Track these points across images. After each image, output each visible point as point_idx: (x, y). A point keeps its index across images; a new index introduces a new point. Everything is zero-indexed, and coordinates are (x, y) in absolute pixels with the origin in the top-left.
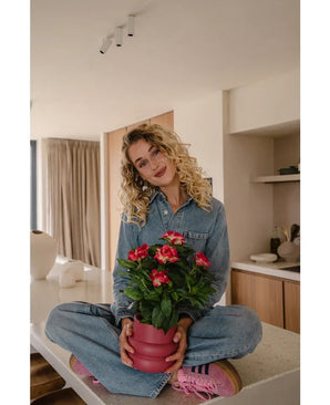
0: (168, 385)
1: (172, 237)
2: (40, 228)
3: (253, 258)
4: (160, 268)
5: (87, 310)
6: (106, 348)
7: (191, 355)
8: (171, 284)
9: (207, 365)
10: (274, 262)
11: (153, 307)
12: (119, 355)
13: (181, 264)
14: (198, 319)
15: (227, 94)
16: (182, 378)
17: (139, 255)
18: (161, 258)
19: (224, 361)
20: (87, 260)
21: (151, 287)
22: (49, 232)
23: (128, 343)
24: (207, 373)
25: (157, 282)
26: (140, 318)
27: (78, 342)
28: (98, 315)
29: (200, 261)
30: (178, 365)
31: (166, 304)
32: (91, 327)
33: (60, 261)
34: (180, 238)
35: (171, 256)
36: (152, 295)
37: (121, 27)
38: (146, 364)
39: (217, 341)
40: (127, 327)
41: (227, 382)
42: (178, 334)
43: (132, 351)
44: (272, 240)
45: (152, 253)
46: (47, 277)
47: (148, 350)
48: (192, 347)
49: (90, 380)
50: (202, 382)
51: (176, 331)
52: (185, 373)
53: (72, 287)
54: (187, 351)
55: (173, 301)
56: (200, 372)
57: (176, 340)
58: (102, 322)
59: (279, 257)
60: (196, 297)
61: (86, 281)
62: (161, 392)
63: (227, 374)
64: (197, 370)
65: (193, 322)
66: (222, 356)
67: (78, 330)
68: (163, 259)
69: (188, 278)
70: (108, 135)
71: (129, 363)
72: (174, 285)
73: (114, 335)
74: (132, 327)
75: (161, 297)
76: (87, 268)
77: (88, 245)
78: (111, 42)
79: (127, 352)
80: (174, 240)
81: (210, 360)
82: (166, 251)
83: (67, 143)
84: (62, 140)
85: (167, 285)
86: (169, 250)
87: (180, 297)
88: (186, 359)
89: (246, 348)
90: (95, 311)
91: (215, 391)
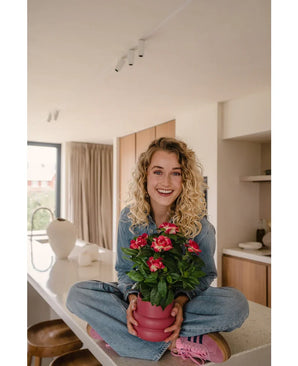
0: (168, 351)
1: (167, 228)
2: (63, 216)
3: (241, 245)
4: (155, 255)
5: (100, 287)
6: (116, 319)
7: (187, 327)
8: (165, 270)
9: (201, 337)
10: (260, 250)
11: (151, 288)
13: (174, 251)
14: (193, 297)
16: (179, 346)
17: (139, 244)
18: (157, 247)
19: (216, 334)
20: (101, 244)
21: (149, 272)
22: (71, 219)
23: (133, 316)
24: (201, 342)
25: (154, 268)
26: (142, 296)
27: (93, 314)
28: (109, 292)
29: (191, 248)
30: (176, 335)
31: (162, 286)
33: (80, 244)
34: (174, 228)
35: (165, 245)
36: (150, 279)
37: (133, 49)
38: (149, 334)
39: (209, 318)
40: (133, 301)
41: (218, 351)
42: (175, 309)
43: (136, 324)
44: (258, 231)
45: (149, 243)
46: (69, 257)
47: (150, 323)
48: (187, 321)
50: (196, 350)
51: (173, 307)
52: (182, 342)
53: (89, 266)
54: (183, 324)
55: (168, 284)
56: (195, 341)
57: (173, 314)
58: (112, 298)
59: (263, 245)
60: (187, 280)
61: (101, 262)
62: (163, 356)
63: (218, 344)
64: (192, 340)
66: (214, 330)
67: (94, 304)
69: (180, 264)
70: (120, 140)
72: (168, 270)
73: (123, 308)
74: (136, 303)
75: (158, 280)
76: (101, 251)
77: (102, 231)
78: (124, 62)
80: (169, 230)
81: (204, 332)
82: (161, 241)
83: (86, 146)
84: (82, 143)
85: (162, 271)
86: (164, 240)
87: (173, 280)
88: (182, 331)
89: (235, 324)
90: (107, 289)
91: (208, 358)
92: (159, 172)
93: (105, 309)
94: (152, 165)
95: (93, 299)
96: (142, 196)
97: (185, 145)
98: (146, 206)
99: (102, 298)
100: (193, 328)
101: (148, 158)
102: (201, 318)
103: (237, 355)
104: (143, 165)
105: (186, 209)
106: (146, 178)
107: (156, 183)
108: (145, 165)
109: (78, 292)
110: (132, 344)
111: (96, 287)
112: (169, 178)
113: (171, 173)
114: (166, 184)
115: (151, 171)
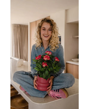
3: (73, 60)
4: (45, 62)
5: (24, 73)
7: (54, 87)
8: (48, 66)
9: (59, 90)
11: (43, 73)
12: (33, 86)
13: (51, 61)
14: (56, 76)
15: (66, 11)
16: (51, 93)
17: (39, 58)
18: (45, 59)
19: (64, 88)
20: (24, 59)
21: (42, 67)
23: (36, 82)
24: (58, 92)
25: (44, 66)
26: (39, 76)
28: (27, 75)
29: (56, 60)
30: (50, 89)
31: (47, 72)
32: (25, 78)
35: (48, 58)
36: (42, 70)
38: (41, 88)
39: (61, 83)
40: (36, 78)
41: (64, 94)
42: (50, 81)
43: (37, 85)
45: (42, 57)
47: (41, 85)
49: (25, 92)
50: (57, 94)
52: (52, 91)
53: (20, 67)
55: (49, 71)
56: (56, 91)
58: (29, 77)
60: (55, 70)
61: (24, 65)
64: (55, 91)
65: (54, 78)
66: (63, 87)
68: (46, 59)
69: (53, 65)
70: (31, 23)
71: (36, 88)
72: (49, 66)
73: (32, 80)
74: (37, 78)
75: (45, 70)
76: (24, 62)
77: (25, 55)
79: (36, 85)
80: (49, 54)
81: (59, 88)
82: (47, 57)
83: (19, 26)
84: (17, 24)
85: (47, 67)
86: (47, 56)
87: (51, 70)
88: (52, 88)
89: (70, 85)
90: (27, 74)
91: (61, 97)
92: (44, 29)
93: (26, 80)
94: (42, 27)
95: (22, 77)
96: (39, 37)
97: (53, 21)
98: (40, 40)
99: (25, 77)
100: (56, 87)
101: (41, 25)
102: (58, 83)
103: (71, 96)
104: (39, 27)
105: (53, 41)
106: (40, 31)
107: (43, 33)
108: (40, 27)
109: (17, 75)
110: (35, 92)
111: (23, 73)
112: (48, 31)
113: (48, 30)
114: (46, 33)
115: (42, 29)
